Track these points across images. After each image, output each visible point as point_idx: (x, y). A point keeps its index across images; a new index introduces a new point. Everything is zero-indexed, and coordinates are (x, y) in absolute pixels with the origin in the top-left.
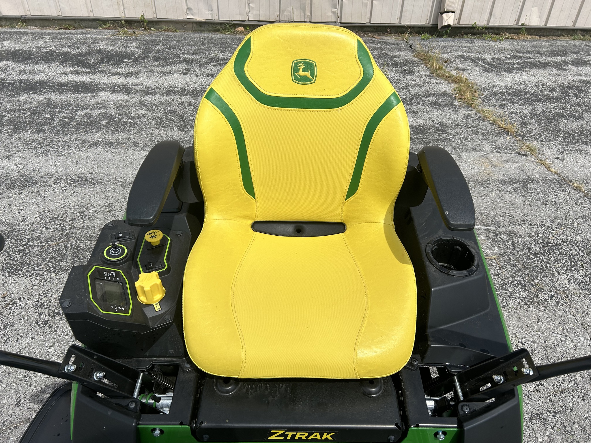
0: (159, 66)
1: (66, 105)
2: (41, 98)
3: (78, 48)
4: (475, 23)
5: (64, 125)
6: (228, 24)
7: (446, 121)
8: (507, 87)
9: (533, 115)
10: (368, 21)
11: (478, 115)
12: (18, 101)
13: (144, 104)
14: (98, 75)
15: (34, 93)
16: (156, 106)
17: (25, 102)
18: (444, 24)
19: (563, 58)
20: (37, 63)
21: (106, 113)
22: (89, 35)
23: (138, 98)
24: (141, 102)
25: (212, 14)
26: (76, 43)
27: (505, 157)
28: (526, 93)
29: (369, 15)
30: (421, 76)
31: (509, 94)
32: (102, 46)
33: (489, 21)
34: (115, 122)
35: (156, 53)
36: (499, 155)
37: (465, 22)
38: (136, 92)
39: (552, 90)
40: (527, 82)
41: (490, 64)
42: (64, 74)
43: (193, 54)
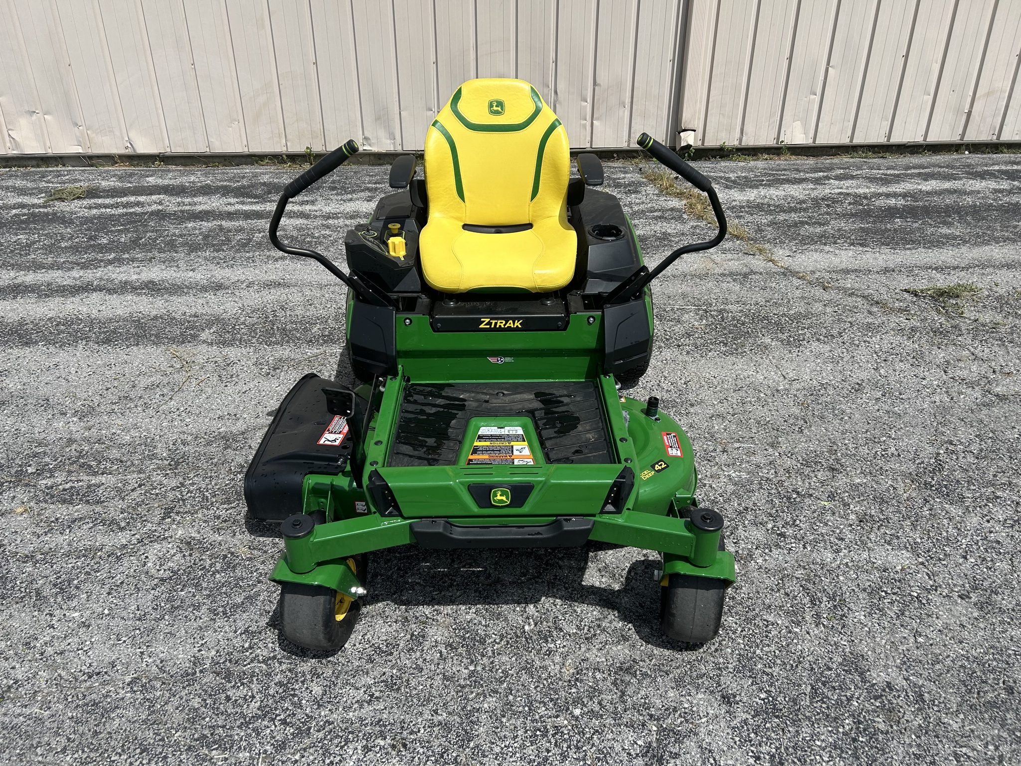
0: (337, 194)
1: (241, 230)
2: (210, 224)
3: (238, 182)
4: (724, 143)
5: (244, 245)
6: (413, 154)
7: (669, 231)
8: (748, 201)
9: (772, 224)
10: (588, 145)
11: (709, 225)
12: (186, 227)
13: (328, 227)
14: (268, 204)
15: (202, 221)
16: (341, 228)
17: (195, 228)
18: (683, 144)
19: (825, 174)
20: (195, 196)
21: (286, 235)
22: (247, 170)
23: (319, 222)
24: (323, 225)
25: (394, 144)
26: (234, 177)
27: (729, 256)
28: (769, 206)
29: (589, 138)
30: (647, 195)
31: (749, 207)
32: (265, 179)
33: (741, 140)
34: (299, 241)
35: (331, 183)
36: (724, 255)
37: (711, 143)
38: (316, 217)
39: (804, 202)
40: (774, 197)
41: (734, 182)
42: (230, 204)
43: (375, 183)
